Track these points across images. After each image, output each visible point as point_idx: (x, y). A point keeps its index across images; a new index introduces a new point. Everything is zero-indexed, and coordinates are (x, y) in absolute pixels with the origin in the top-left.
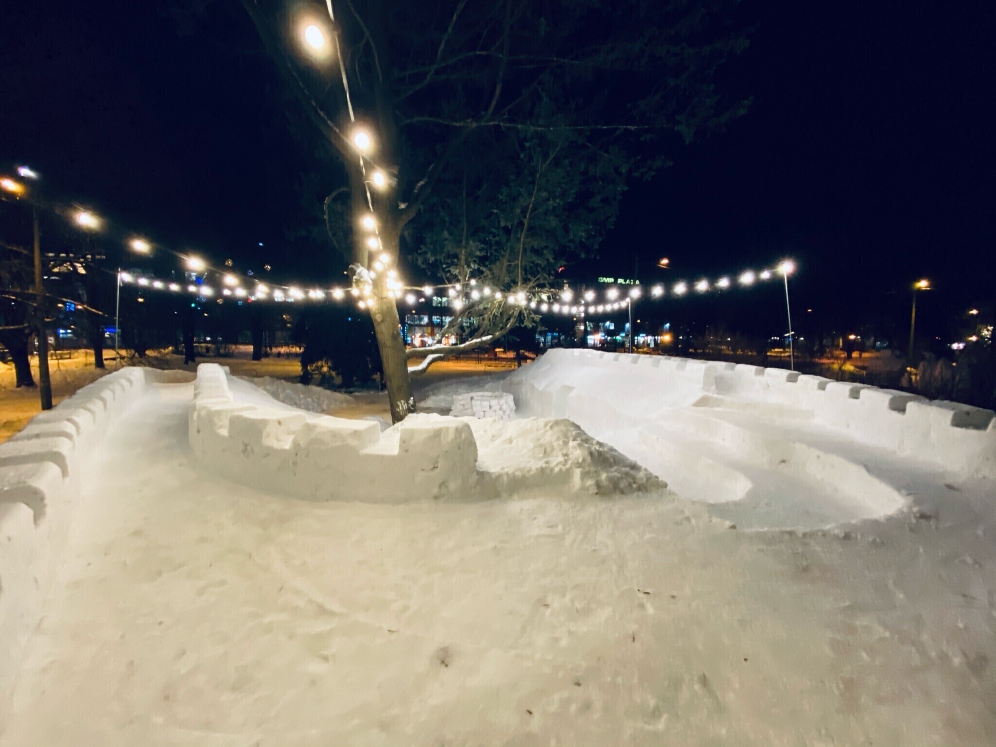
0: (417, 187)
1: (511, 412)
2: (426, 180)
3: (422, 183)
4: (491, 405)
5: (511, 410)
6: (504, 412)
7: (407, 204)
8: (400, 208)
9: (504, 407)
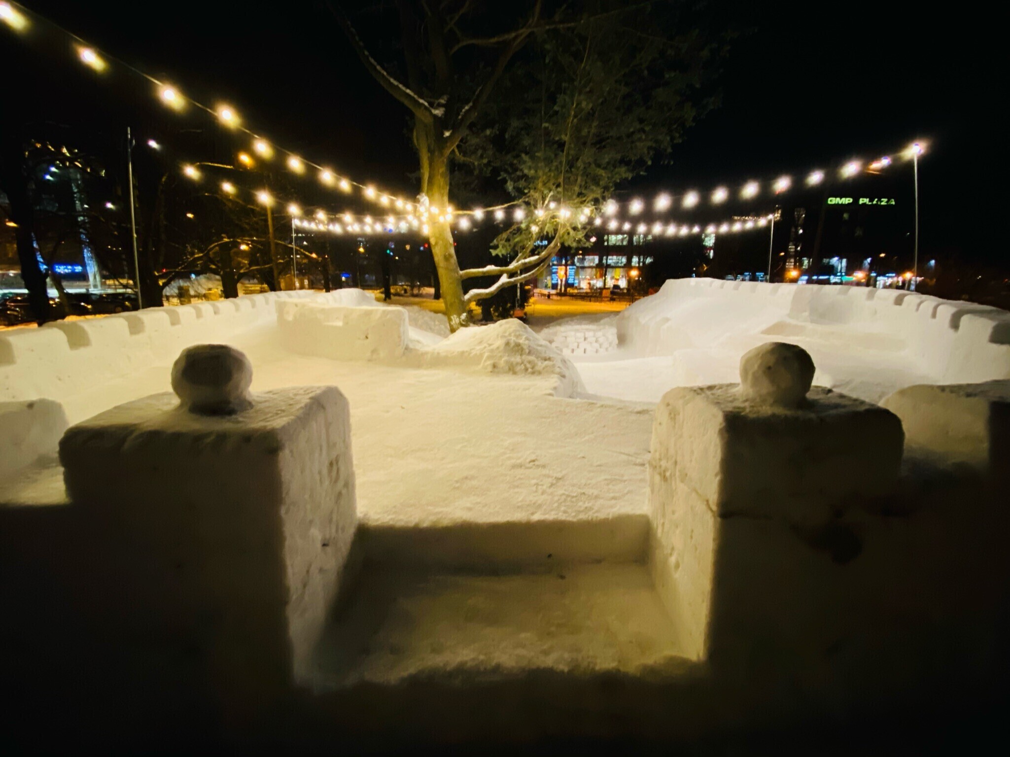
0: (461, 113)
1: (610, 346)
2: (471, 104)
3: (467, 108)
4: (586, 336)
5: (610, 344)
6: (601, 346)
7: (451, 131)
8: (444, 136)
9: (601, 340)
